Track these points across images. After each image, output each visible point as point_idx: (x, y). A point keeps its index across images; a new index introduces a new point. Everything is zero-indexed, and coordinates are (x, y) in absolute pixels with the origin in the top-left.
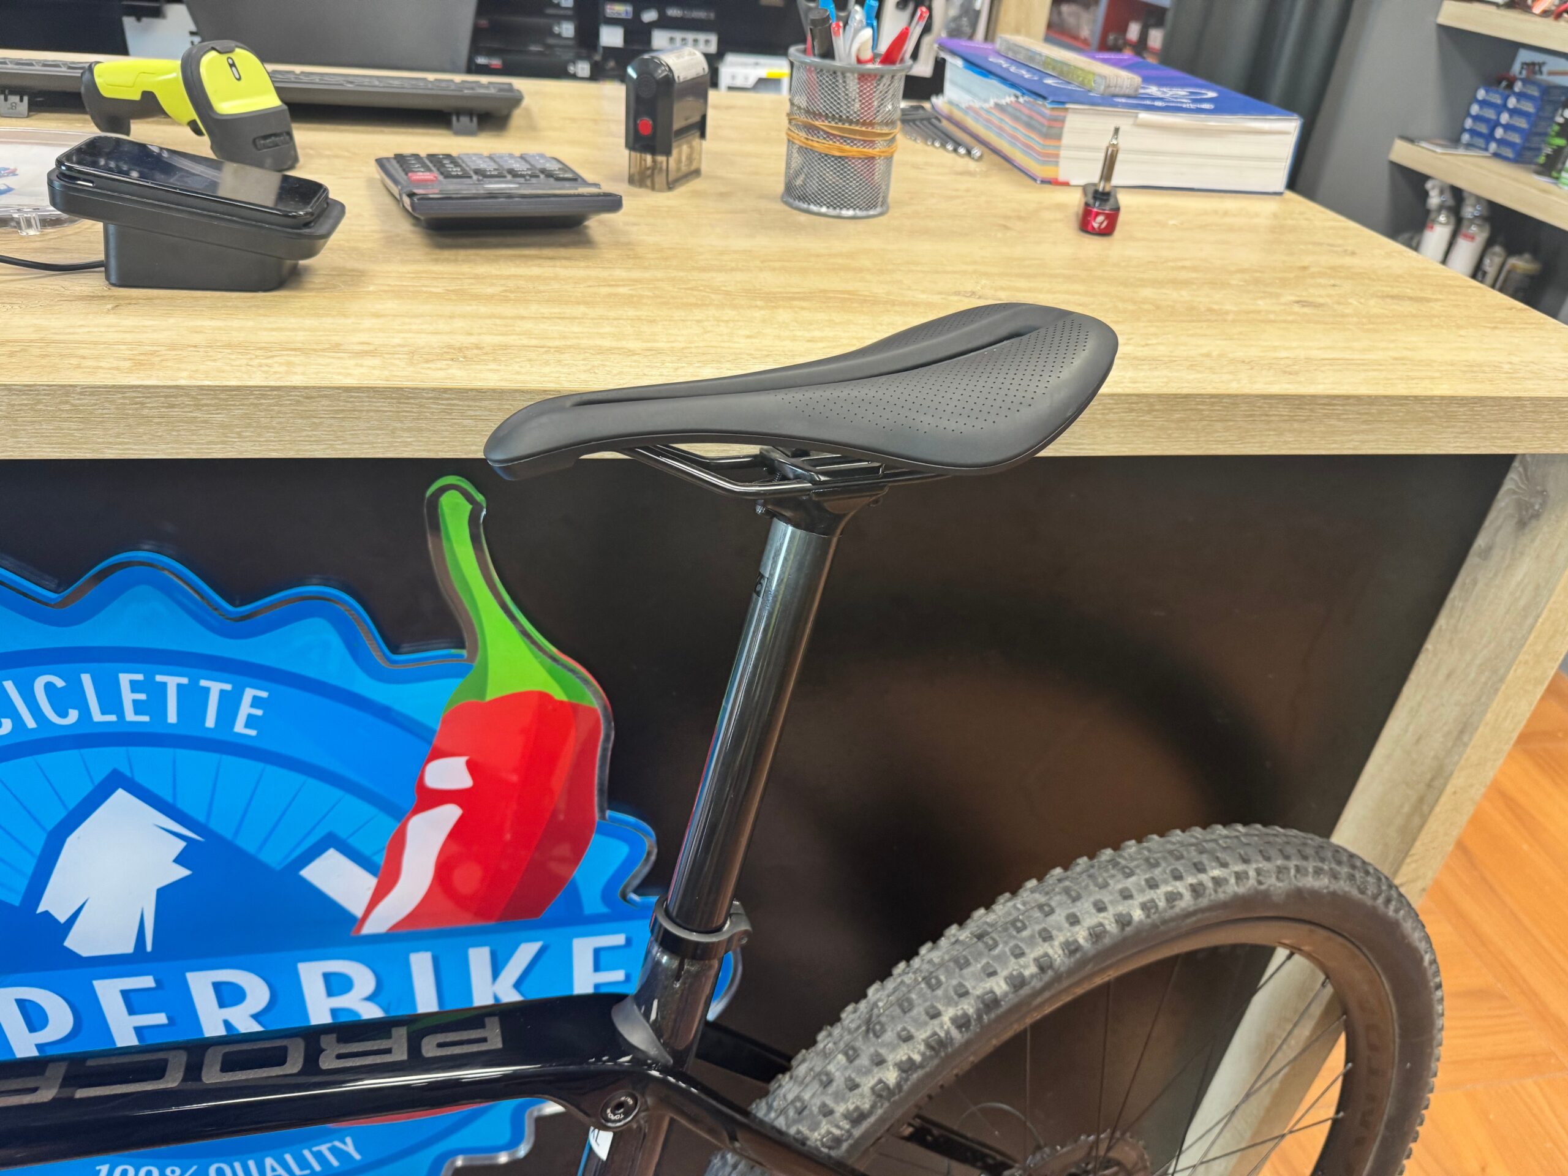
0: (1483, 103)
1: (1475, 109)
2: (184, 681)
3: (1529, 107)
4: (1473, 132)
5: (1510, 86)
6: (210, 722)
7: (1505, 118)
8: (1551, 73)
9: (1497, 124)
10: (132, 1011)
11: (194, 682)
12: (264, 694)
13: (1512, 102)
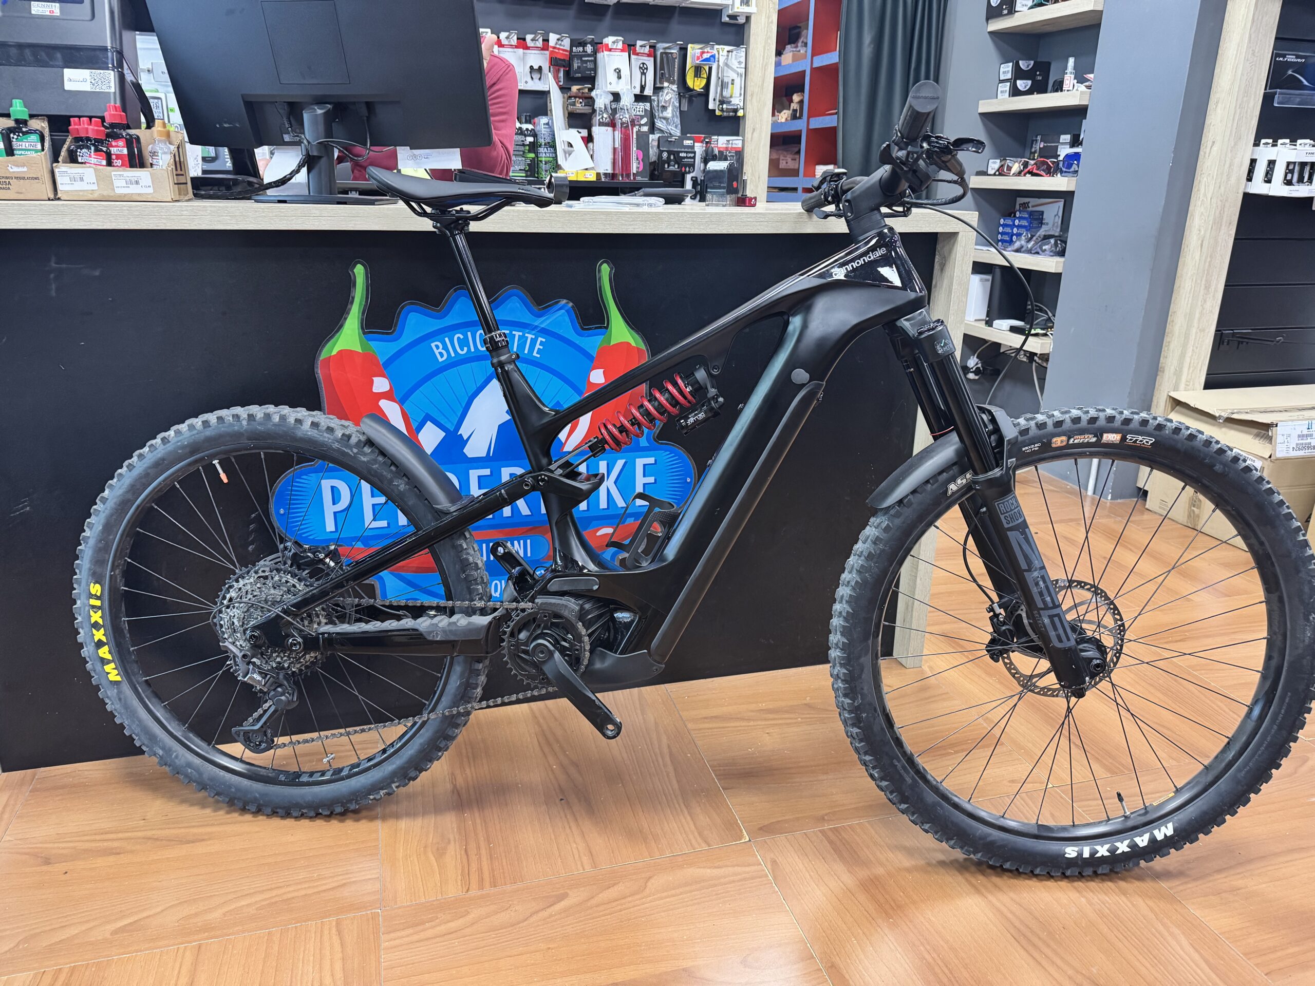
0: (1004, 226)
1: (1001, 229)
2: (521, 334)
3: (1025, 223)
4: (1003, 241)
5: (1015, 216)
6: (526, 352)
7: (1015, 231)
8: (1033, 207)
9: (1013, 235)
10: (480, 488)
11: (524, 335)
12: (544, 340)
13: (1017, 222)
